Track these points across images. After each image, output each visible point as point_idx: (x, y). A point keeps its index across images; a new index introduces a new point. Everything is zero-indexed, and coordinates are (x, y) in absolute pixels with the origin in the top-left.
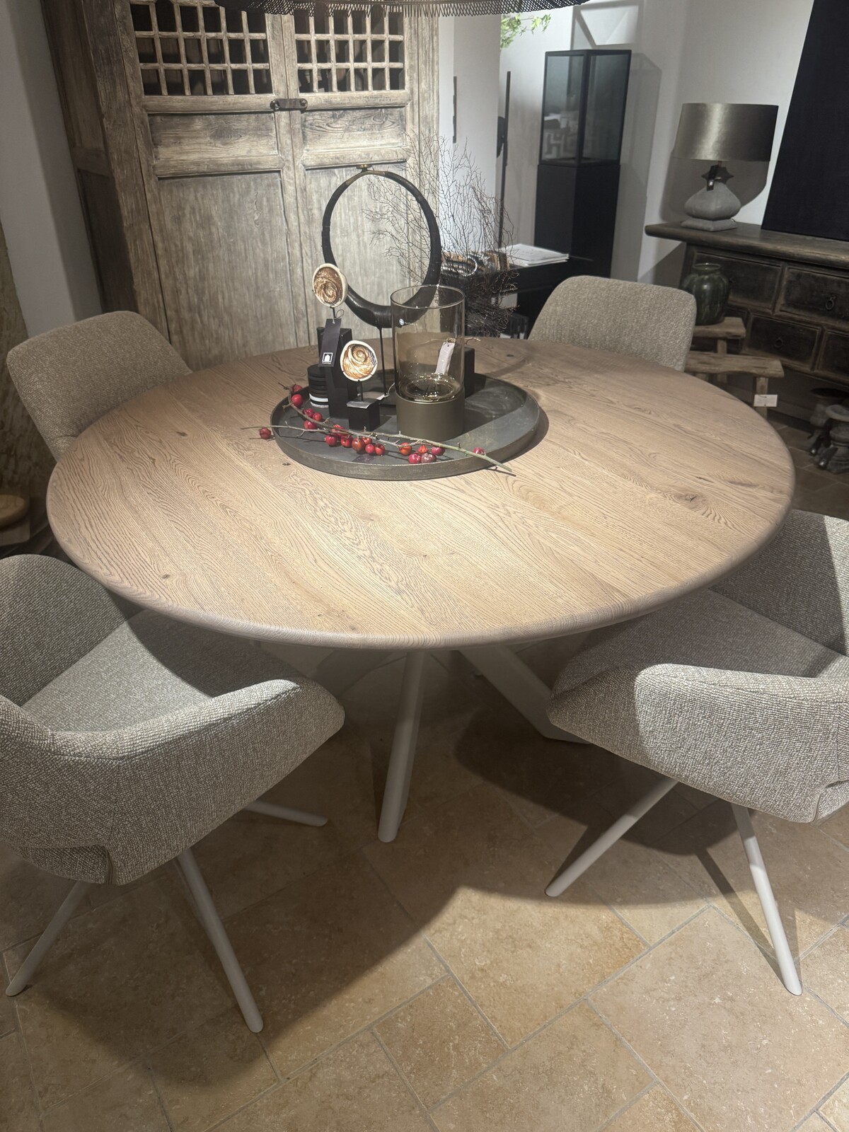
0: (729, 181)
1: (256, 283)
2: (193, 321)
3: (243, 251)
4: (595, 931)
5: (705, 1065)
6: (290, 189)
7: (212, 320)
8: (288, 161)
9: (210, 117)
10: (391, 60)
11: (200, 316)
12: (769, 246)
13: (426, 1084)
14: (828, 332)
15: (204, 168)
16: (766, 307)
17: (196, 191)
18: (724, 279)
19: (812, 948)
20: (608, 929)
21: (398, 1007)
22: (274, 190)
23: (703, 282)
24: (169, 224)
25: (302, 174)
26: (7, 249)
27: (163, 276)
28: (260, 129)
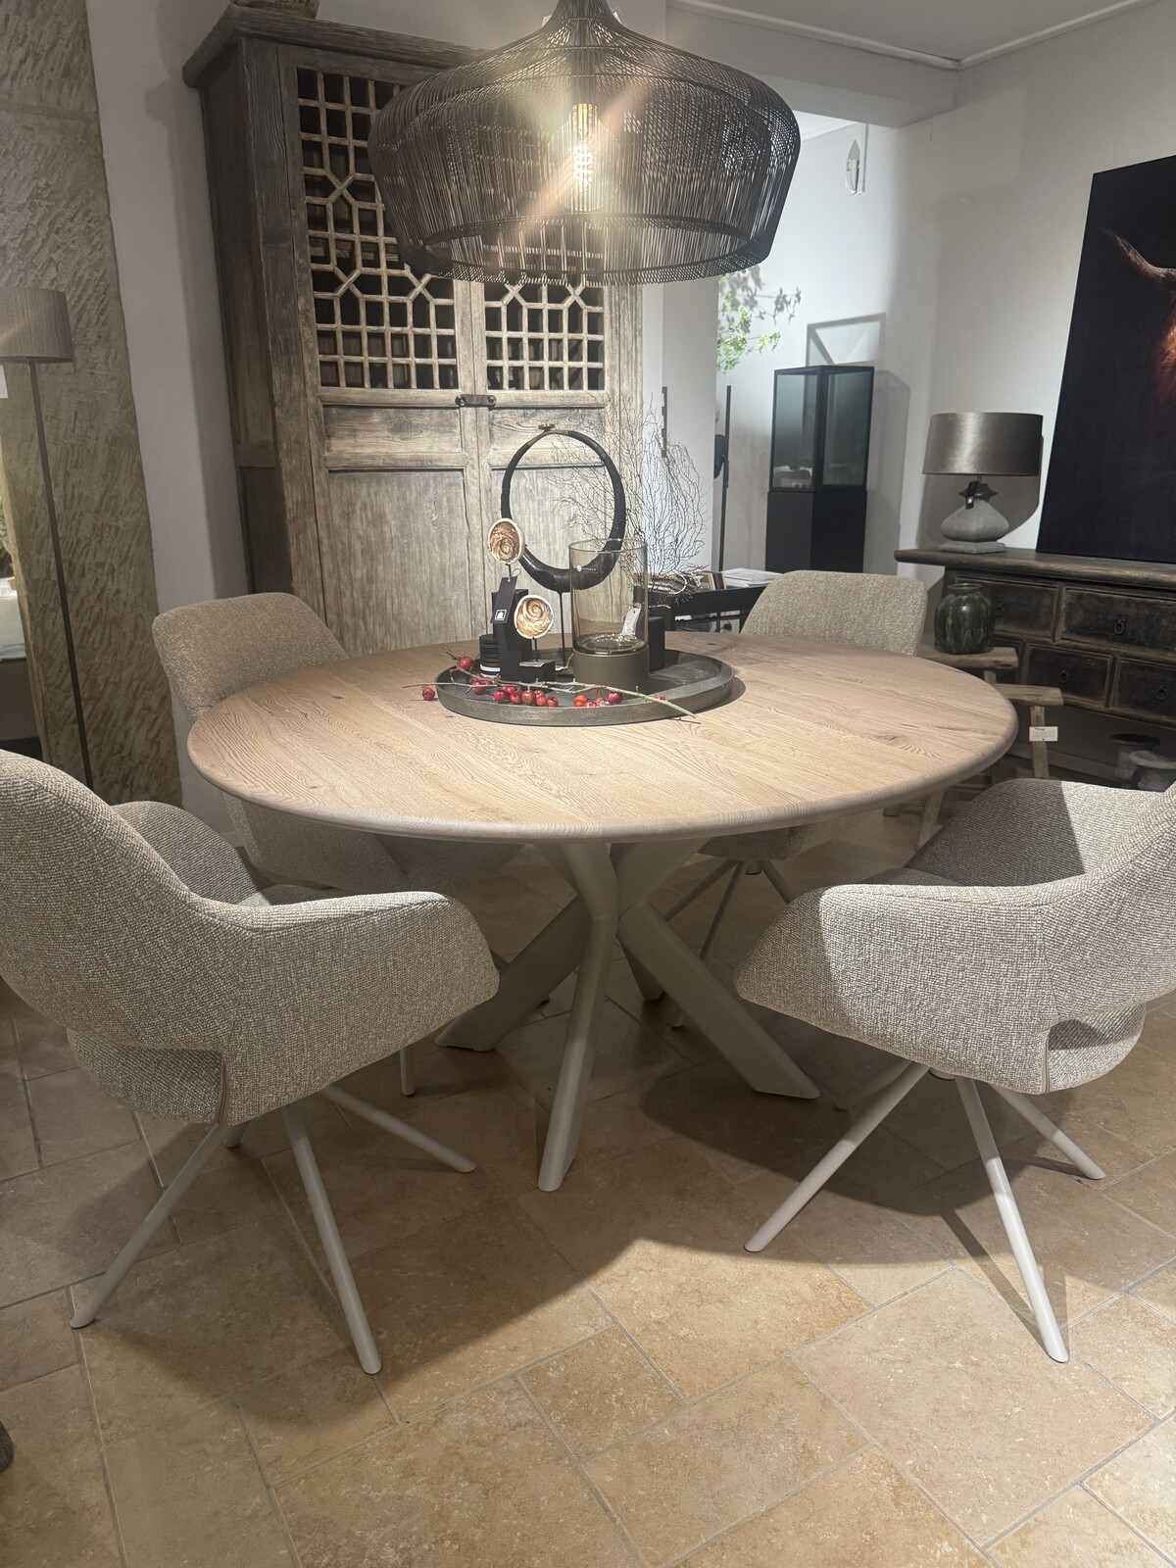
0: (992, 498)
1: (431, 589)
2: (356, 627)
3: (418, 554)
4: (806, 1291)
5: (937, 1429)
6: (473, 489)
7: (377, 627)
8: (472, 459)
9: (390, 410)
10: (590, 360)
11: (365, 623)
12: (1042, 565)
13: (579, 1434)
14: (1121, 660)
15: (380, 463)
16: (1045, 636)
17: (369, 486)
18: (986, 600)
19: (1085, 1316)
20: (822, 1287)
21: (551, 1356)
22: (456, 490)
23: (960, 603)
24: (337, 520)
25: (488, 473)
26: (152, 549)
27: (326, 575)
28: (443, 425)
